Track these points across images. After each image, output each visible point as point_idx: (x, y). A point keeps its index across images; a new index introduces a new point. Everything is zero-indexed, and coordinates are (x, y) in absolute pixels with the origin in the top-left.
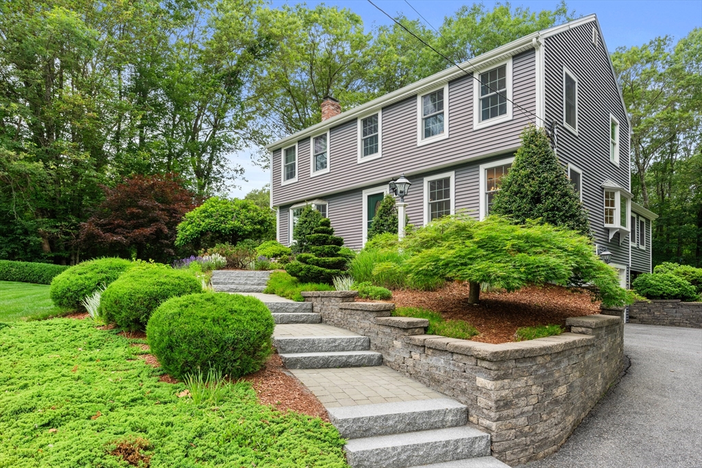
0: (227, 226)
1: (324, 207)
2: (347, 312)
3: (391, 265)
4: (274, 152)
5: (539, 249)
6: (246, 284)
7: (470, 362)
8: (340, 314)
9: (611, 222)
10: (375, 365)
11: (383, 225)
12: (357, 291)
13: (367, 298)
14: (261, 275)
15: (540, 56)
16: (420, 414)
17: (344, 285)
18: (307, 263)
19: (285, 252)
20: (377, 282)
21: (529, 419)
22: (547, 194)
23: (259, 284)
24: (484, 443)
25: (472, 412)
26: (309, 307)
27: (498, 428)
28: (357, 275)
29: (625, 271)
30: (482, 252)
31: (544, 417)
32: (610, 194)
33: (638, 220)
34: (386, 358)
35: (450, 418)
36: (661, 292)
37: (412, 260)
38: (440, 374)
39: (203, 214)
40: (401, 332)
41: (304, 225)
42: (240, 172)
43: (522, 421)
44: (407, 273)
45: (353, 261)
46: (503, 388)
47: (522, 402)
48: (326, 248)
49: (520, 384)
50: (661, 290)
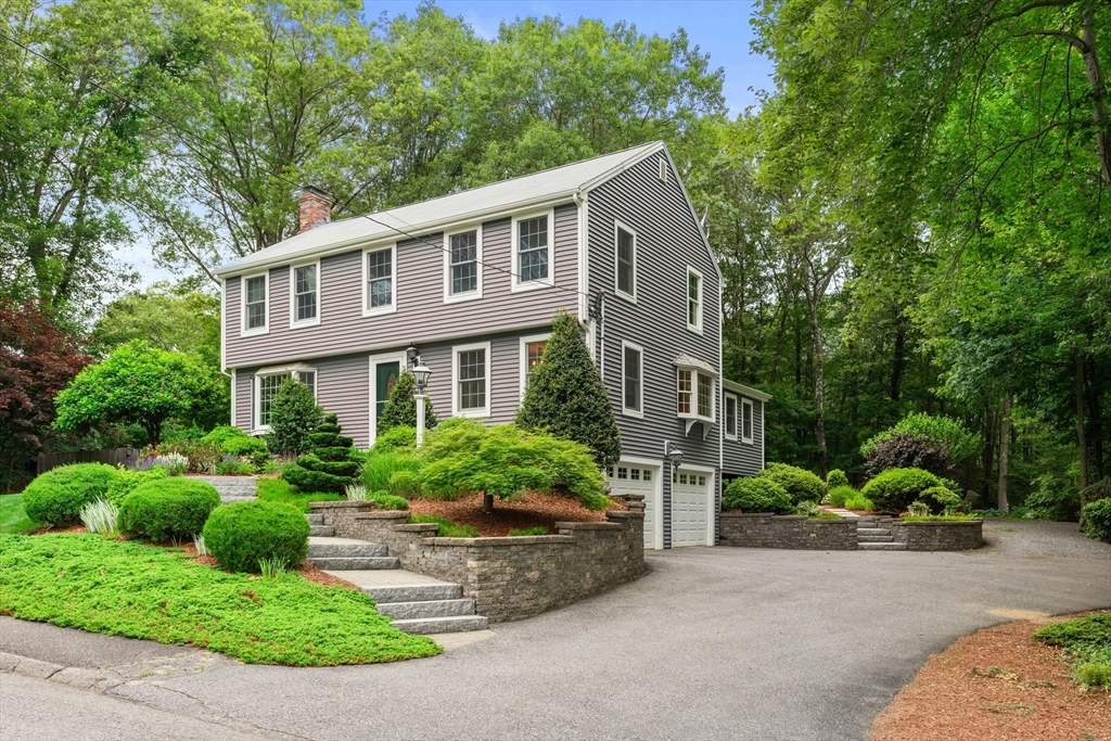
0: (152, 400)
1: (311, 375)
2: (364, 522)
3: (407, 474)
4: (227, 280)
5: (531, 461)
6: (228, 494)
7: (463, 551)
8: (356, 525)
9: (688, 411)
10: (393, 569)
11: (398, 414)
12: (372, 500)
13: (383, 508)
14: (245, 483)
15: (583, 213)
16: (427, 588)
17: (357, 494)
18: (312, 469)
19: (257, 447)
20: (393, 490)
21: (503, 590)
22: (571, 393)
23: (244, 495)
24: (470, 605)
25: (465, 588)
26: (320, 519)
27: (480, 595)
28: (371, 483)
29: (714, 475)
30: (484, 464)
31: (516, 591)
32: (685, 374)
33: (739, 403)
34: (403, 561)
35: (449, 592)
36: (752, 503)
37: (429, 469)
38: (444, 566)
39: (109, 379)
40: (416, 535)
41: (286, 407)
42: (130, 279)
43: (498, 591)
44: (422, 482)
45: (365, 466)
46: (483, 566)
47: (498, 578)
48: (334, 450)
49: (497, 565)
50: (752, 500)
